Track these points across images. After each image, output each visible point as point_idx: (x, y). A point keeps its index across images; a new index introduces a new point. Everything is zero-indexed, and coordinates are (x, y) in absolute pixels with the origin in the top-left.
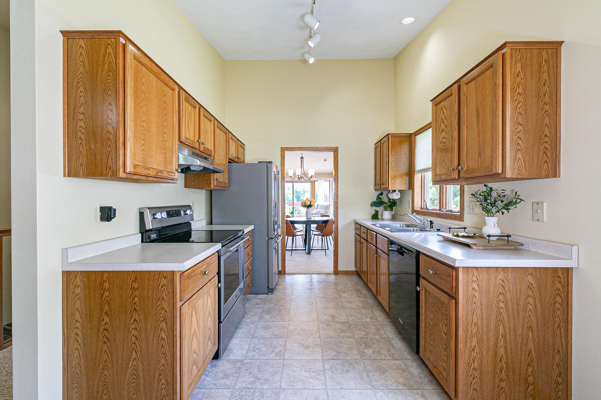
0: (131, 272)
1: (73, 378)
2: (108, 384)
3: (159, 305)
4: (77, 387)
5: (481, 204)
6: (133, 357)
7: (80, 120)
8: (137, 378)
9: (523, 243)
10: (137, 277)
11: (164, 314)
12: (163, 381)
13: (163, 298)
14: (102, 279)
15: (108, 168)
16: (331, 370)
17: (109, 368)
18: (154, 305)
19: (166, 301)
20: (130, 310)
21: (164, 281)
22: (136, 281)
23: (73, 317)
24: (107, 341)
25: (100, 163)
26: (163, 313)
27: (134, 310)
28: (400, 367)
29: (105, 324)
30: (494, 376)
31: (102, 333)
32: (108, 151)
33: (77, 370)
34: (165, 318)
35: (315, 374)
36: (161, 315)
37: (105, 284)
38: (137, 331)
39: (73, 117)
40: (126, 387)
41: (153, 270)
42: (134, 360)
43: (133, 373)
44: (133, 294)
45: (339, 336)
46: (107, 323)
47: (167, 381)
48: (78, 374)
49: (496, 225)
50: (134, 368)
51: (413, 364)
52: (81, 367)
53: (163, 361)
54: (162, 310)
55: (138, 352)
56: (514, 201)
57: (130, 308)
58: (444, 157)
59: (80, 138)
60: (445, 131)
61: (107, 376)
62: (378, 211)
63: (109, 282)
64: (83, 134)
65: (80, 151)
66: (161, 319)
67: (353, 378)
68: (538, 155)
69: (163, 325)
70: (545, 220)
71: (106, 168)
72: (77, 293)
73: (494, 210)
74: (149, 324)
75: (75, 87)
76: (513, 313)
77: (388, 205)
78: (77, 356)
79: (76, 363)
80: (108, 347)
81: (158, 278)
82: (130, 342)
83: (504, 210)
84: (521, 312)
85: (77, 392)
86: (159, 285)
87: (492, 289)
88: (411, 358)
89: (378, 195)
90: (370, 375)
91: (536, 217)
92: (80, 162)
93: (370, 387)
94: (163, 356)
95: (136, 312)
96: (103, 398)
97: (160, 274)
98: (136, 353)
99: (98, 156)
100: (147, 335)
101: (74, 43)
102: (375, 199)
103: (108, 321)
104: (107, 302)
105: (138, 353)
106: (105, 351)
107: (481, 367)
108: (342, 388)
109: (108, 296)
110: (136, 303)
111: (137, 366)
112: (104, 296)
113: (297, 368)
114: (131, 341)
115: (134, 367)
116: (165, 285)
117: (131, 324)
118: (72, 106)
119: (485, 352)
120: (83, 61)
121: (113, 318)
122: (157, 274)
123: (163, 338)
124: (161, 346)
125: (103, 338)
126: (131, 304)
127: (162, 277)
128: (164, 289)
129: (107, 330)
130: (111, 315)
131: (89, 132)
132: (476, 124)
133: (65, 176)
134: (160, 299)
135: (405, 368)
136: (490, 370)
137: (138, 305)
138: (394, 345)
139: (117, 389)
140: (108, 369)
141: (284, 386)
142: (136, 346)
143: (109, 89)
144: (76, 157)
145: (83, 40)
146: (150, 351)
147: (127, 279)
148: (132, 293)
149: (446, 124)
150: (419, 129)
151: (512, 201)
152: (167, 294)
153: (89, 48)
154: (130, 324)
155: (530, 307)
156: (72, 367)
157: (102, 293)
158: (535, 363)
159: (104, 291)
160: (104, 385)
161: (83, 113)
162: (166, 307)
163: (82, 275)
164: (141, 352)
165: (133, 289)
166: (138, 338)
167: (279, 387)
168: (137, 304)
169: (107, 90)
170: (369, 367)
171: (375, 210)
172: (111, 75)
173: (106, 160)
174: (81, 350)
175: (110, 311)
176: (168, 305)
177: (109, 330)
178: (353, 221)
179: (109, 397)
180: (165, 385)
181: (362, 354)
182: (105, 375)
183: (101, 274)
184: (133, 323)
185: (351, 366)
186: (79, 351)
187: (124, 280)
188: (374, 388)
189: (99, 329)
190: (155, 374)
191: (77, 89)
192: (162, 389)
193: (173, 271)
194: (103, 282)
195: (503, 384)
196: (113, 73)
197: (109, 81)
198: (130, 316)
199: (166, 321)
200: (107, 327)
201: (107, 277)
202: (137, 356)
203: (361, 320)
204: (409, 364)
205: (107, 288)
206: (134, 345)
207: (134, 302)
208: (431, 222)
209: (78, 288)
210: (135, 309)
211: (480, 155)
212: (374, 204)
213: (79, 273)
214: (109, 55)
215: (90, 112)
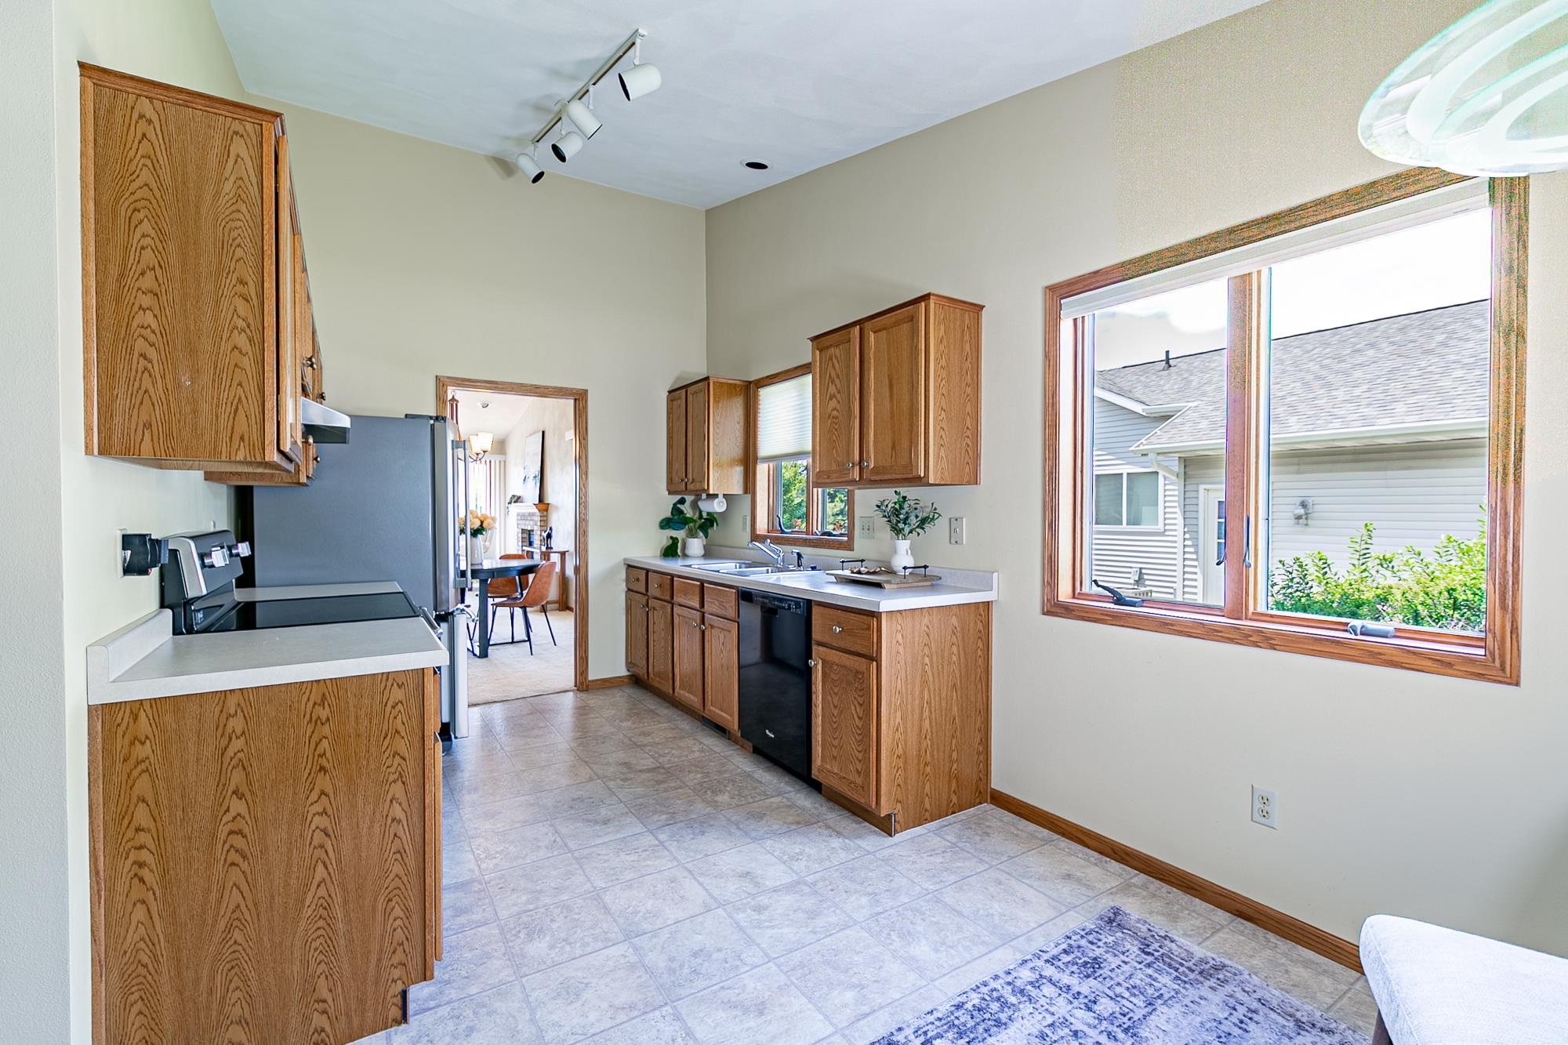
0: (310, 684)
1: (126, 981)
2: (243, 962)
3: (387, 748)
4: (143, 1000)
5: (888, 521)
6: (318, 878)
7: (140, 307)
8: (329, 925)
9: (940, 575)
10: (327, 694)
11: (399, 764)
12: (398, 912)
13: (396, 730)
14: (221, 712)
15: (236, 438)
16: (674, 839)
17: (246, 923)
18: (373, 749)
19: (403, 738)
20: (308, 771)
21: (398, 694)
22: (324, 704)
23: (126, 822)
24: (241, 860)
25: (211, 425)
26: (395, 765)
27: (320, 771)
28: (782, 804)
29: (235, 818)
30: (919, 760)
31: (225, 842)
32: (235, 396)
33: (142, 956)
34: (400, 773)
35: (647, 853)
36: (392, 770)
37: (232, 722)
38: (329, 816)
39: (118, 300)
40: (297, 954)
41: (369, 673)
42: (319, 886)
43: (316, 916)
44: (315, 735)
45: (656, 790)
46: (239, 815)
47: (407, 909)
48: (145, 966)
49: (909, 552)
50: (319, 904)
51: (799, 795)
52: (153, 945)
53: (397, 869)
54: (394, 757)
55: (331, 863)
56: (931, 517)
57: (309, 766)
58: (834, 441)
59: (143, 355)
60: (836, 398)
61: (241, 945)
62: (677, 539)
63: (245, 716)
64: (152, 345)
65: (143, 388)
66: (392, 777)
67: (717, 838)
68: (961, 454)
69: (397, 790)
70: (964, 543)
71: (231, 438)
72: (140, 759)
73: (907, 529)
74: (359, 794)
75: (121, 221)
76: (938, 669)
77: (697, 526)
78: (142, 919)
79: (137, 937)
80: (243, 872)
81: (382, 689)
82: (308, 846)
83: (918, 530)
84: (945, 667)
85: (141, 1013)
86: (386, 703)
87: (917, 639)
88: (793, 790)
89: (675, 505)
90: (741, 826)
91: (954, 537)
92: (144, 417)
93: (749, 840)
94: (398, 856)
95: (325, 774)
96: (228, 1000)
97: (387, 680)
98: (327, 868)
99: (205, 407)
100: (355, 820)
101: (120, 102)
102: (667, 513)
103: (243, 810)
104: (238, 765)
105: (330, 867)
106: (235, 884)
107: (905, 753)
108: (707, 855)
109: (242, 750)
110: (324, 754)
111: (330, 896)
112: (230, 752)
113: (608, 855)
114: (311, 843)
115: (322, 901)
116: (401, 702)
117: (312, 804)
118: (114, 270)
119: (909, 730)
120: (153, 156)
121: (257, 800)
122: (381, 680)
123: (398, 818)
124: (392, 836)
125: (226, 855)
126: (310, 758)
127: (392, 685)
128: (400, 711)
129: (240, 832)
130: (252, 793)
131: (174, 342)
132: (888, 399)
133: (88, 451)
134: (389, 736)
135: (789, 803)
136: (915, 753)
137: (330, 758)
138: (760, 780)
139: (272, 964)
140: (241, 927)
141: (600, 884)
142: (326, 851)
143: (239, 245)
144: (128, 405)
145: (151, 102)
146: (364, 855)
147: (298, 701)
148: (313, 732)
149: (839, 386)
150: (767, 377)
151: (928, 517)
152: (405, 722)
153: (172, 127)
154: (308, 805)
155: (954, 658)
156: (125, 952)
157: (223, 744)
158: (958, 733)
159: (230, 739)
160: (233, 967)
161: (151, 292)
162: (403, 750)
163: (155, 709)
164: (339, 861)
165: (317, 722)
166: (331, 833)
167: (592, 889)
168: (328, 754)
169: (231, 245)
170: (733, 819)
171: (671, 537)
172: (244, 209)
173: (229, 417)
174: (156, 900)
175: (249, 783)
176: (408, 745)
177: (246, 831)
178: (622, 563)
179: (247, 993)
180: (402, 919)
181: (715, 805)
182: (235, 942)
183: (219, 699)
184: (316, 802)
185: (705, 825)
186: (147, 905)
187: (290, 706)
188: (754, 839)
189: (214, 836)
190: (376, 902)
191: (132, 229)
192: (395, 930)
193: (423, 669)
194: (227, 718)
195: (928, 769)
196: (248, 205)
197: (238, 224)
198: (307, 788)
199: (404, 779)
200: (240, 824)
201: (239, 705)
202: (329, 874)
203: (684, 758)
204: (792, 797)
205: (239, 732)
206: (319, 852)
207: (320, 750)
208: (799, 556)
209: (143, 743)
210: (322, 769)
211: (894, 447)
212: (666, 524)
213: (147, 706)
214: (236, 160)
215: (175, 292)
